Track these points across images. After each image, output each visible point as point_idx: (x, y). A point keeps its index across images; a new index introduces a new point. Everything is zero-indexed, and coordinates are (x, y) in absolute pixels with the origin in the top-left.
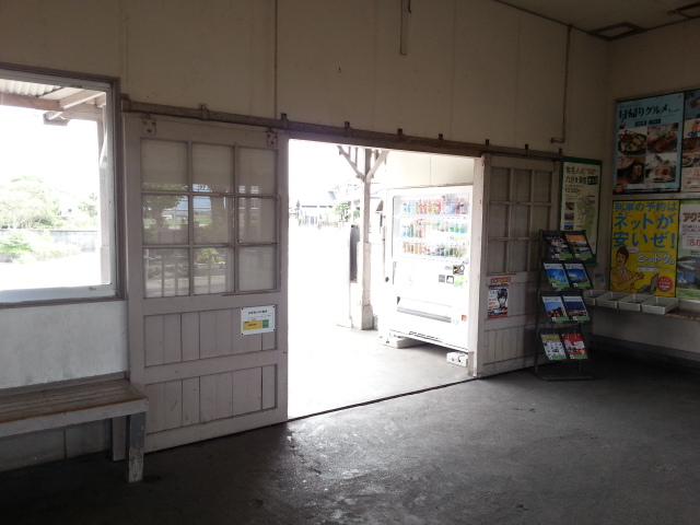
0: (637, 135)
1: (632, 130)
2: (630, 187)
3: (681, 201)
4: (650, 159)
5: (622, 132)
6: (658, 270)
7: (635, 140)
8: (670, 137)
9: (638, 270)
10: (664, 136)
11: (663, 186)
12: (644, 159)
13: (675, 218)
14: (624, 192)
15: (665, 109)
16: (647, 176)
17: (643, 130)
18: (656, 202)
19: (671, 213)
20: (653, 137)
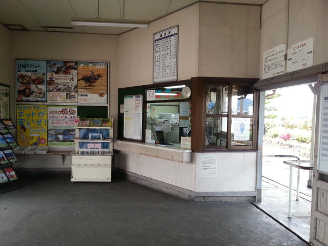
0: (27, 76)
1: (24, 73)
2: (24, 98)
3: (48, 106)
4: (33, 87)
5: (19, 73)
6: (39, 135)
7: (26, 78)
8: (41, 79)
9: (30, 135)
10: (39, 78)
11: (39, 99)
12: (30, 87)
13: (46, 113)
14: (22, 101)
15: (39, 66)
16: (32, 94)
17: (29, 74)
18: (37, 106)
19: (44, 110)
20: (34, 77)
